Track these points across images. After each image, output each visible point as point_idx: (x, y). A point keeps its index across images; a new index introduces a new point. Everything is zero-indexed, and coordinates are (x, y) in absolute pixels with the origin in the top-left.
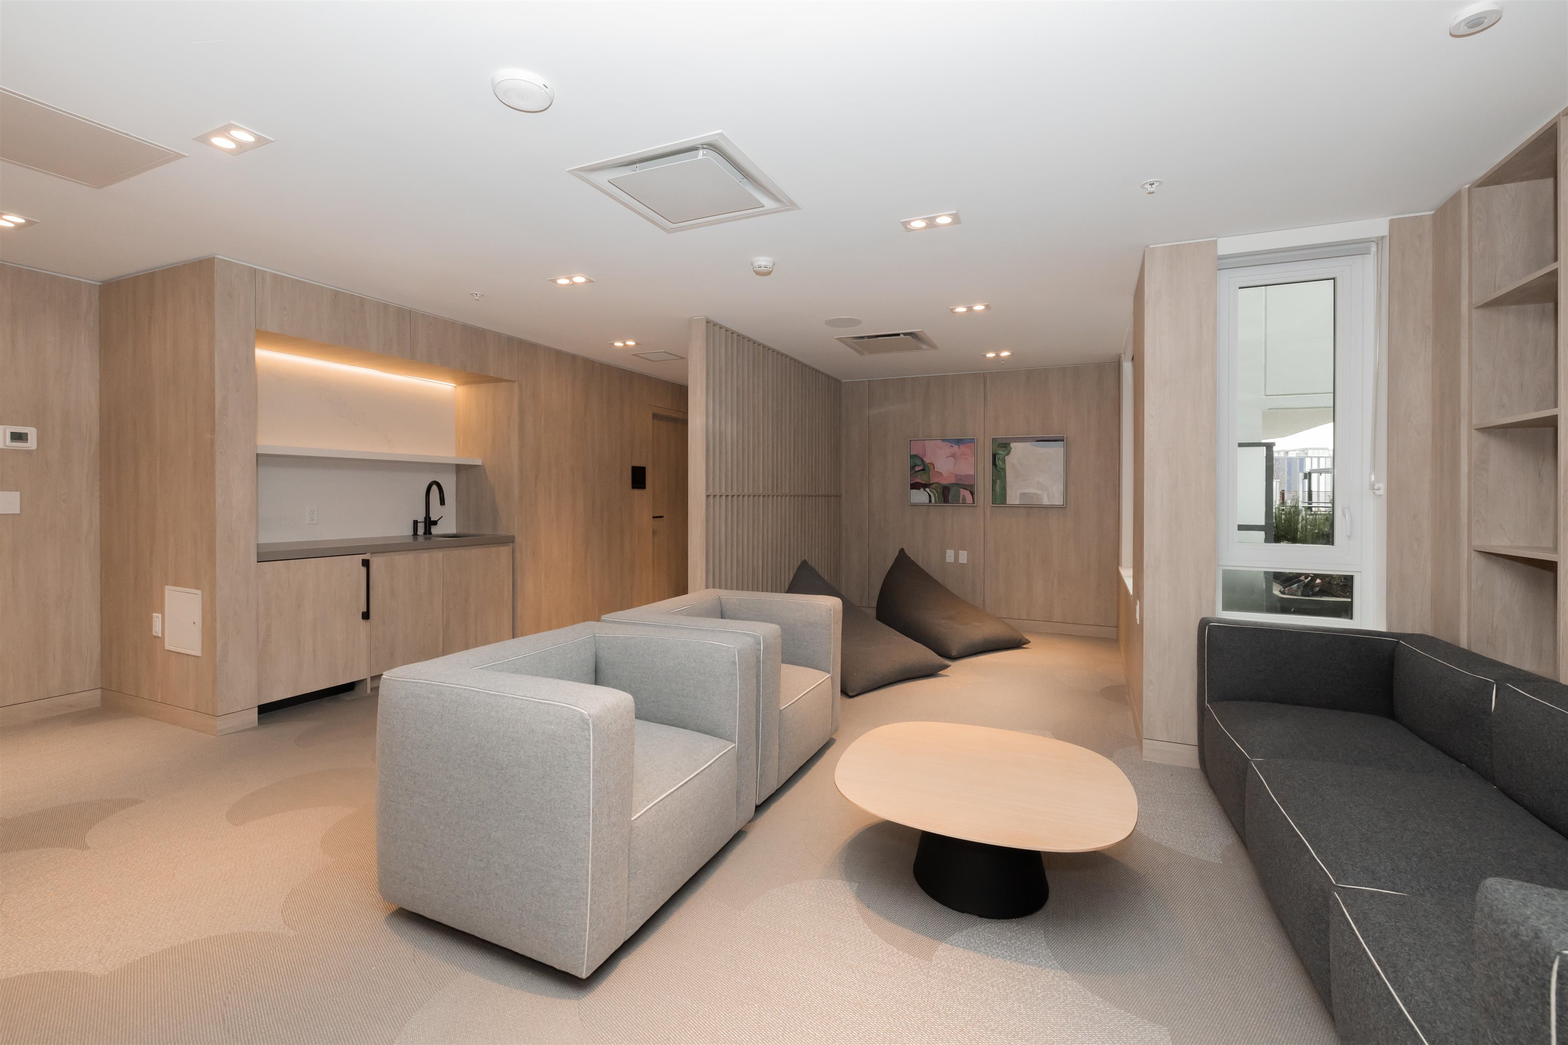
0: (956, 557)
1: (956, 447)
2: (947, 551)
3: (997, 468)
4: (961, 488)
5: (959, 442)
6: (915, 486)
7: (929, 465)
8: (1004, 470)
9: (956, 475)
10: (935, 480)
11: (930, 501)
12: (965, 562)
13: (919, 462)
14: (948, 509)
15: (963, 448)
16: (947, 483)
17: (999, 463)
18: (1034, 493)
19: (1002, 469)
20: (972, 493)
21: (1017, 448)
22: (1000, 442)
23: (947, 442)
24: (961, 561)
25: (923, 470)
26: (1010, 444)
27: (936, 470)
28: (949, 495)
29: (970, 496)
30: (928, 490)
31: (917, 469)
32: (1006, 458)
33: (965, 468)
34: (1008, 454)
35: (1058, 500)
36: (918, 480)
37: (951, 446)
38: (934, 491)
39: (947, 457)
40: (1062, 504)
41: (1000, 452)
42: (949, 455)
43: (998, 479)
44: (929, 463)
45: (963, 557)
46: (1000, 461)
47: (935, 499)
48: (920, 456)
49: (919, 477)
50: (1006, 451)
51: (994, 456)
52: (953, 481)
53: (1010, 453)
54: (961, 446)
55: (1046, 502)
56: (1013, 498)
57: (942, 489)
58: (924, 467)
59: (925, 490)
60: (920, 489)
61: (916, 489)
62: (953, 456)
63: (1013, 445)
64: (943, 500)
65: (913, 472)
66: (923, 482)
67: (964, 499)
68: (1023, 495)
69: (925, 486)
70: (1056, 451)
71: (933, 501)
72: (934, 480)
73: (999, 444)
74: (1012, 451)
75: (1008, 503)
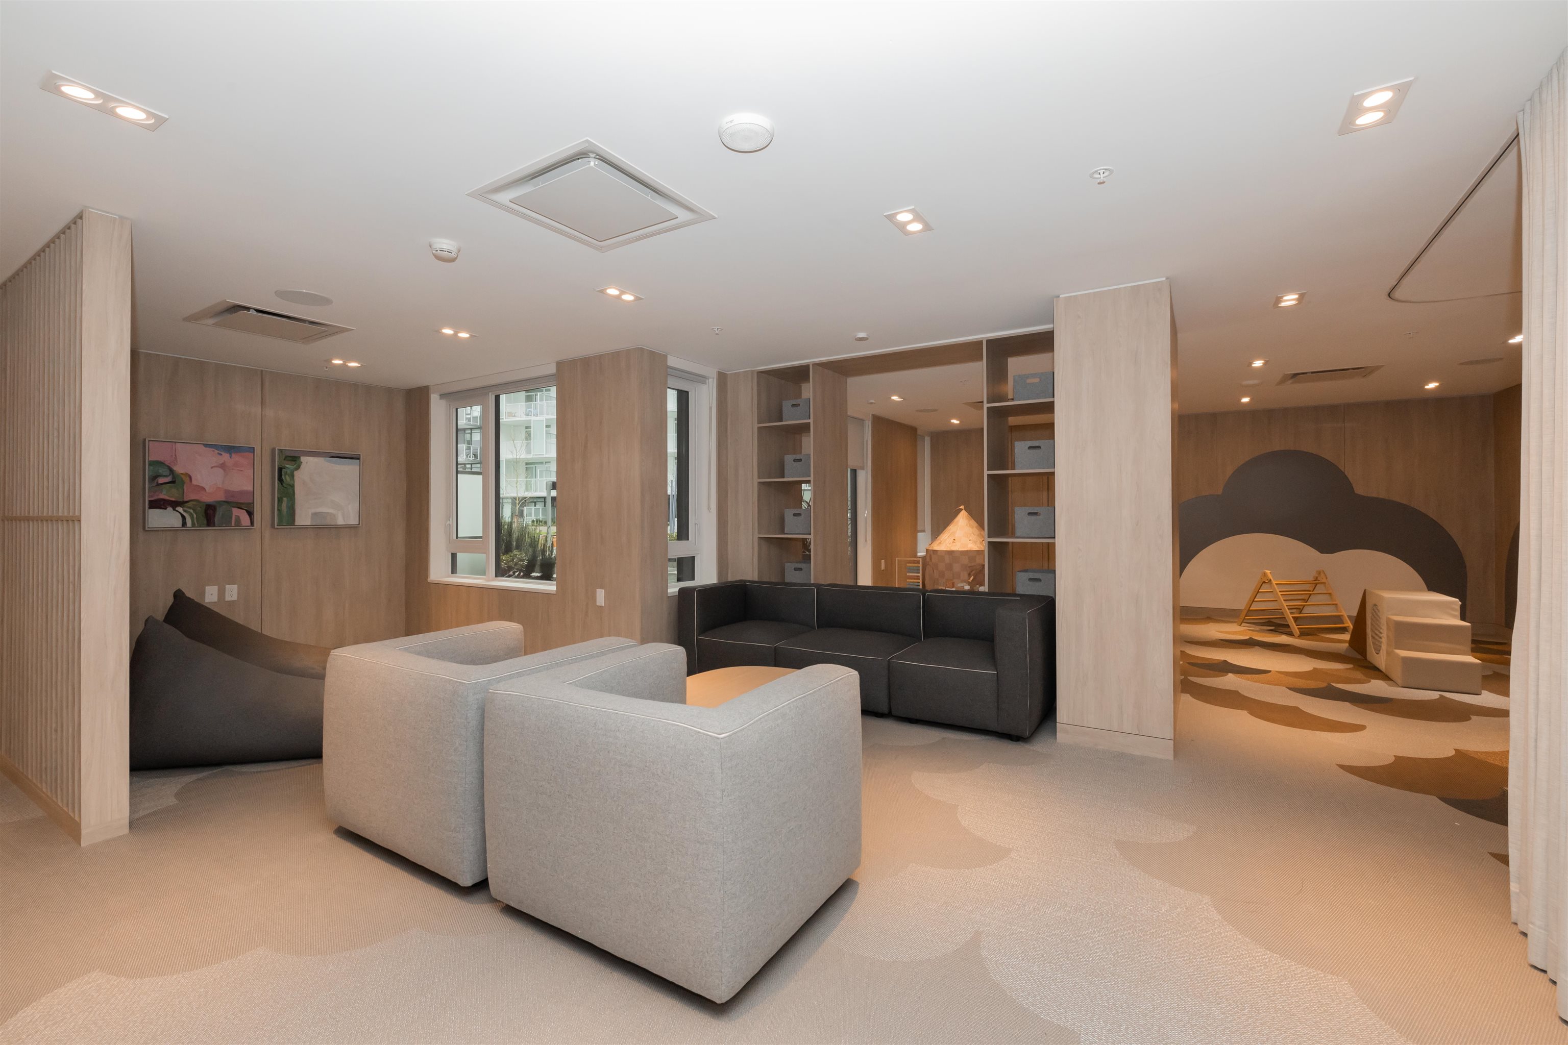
0: (221, 593)
1: (226, 457)
2: (207, 588)
3: (284, 485)
4: (234, 507)
5: (231, 449)
6: (157, 504)
7: (182, 476)
8: (293, 486)
9: (227, 492)
10: (193, 497)
11: (184, 524)
12: (235, 598)
13: (165, 471)
14: (210, 534)
15: (236, 458)
16: (212, 500)
17: (287, 479)
18: (328, 513)
19: (290, 485)
20: (250, 514)
21: (308, 462)
22: (289, 454)
23: (211, 448)
24: (228, 598)
25: (173, 482)
26: (299, 457)
27: (194, 482)
28: (214, 516)
29: (247, 517)
30: (180, 509)
31: (161, 480)
32: (295, 473)
33: (240, 482)
34: (298, 468)
35: (353, 521)
36: (162, 496)
37: (219, 454)
38: (192, 511)
39: (212, 468)
40: (358, 523)
41: (287, 466)
42: (215, 465)
43: (285, 497)
44: (182, 474)
45: (232, 592)
46: (287, 476)
47: (193, 521)
48: (166, 463)
49: (164, 492)
50: (295, 466)
51: (280, 470)
52: (221, 497)
53: (299, 468)
54: (233, 455)
55: (340, 521)
56: (303, 518)
57: (204, 508)
58: (173, 477)
59: (174, 509)
60: (166, 508)
61: (161, 508)
62: (223, 466)
63: (304, 459)
64: (205, 522)
65: (155, 484)
66: (173, 499)
67: (238, 518)
68: (315, 515)
69: (174, 504)
70: (350, 470)
71: (189, 522)
72: (189, 496)
73: (286, 457)
74: (302, 466)
75: (296, 524)
